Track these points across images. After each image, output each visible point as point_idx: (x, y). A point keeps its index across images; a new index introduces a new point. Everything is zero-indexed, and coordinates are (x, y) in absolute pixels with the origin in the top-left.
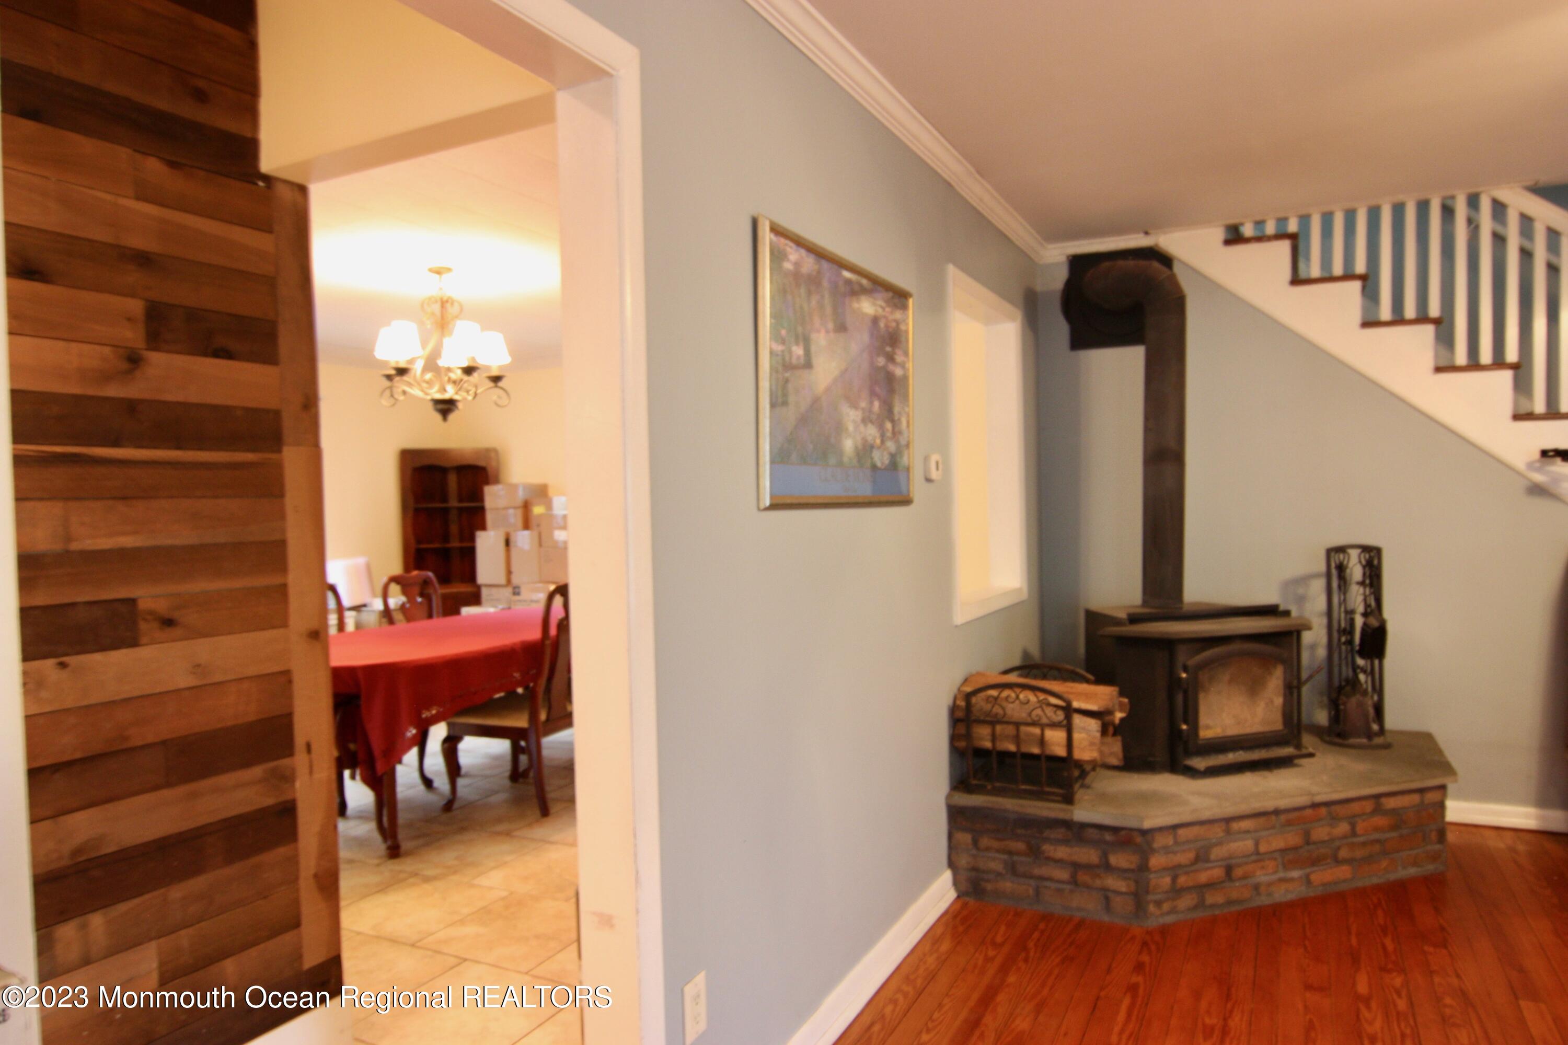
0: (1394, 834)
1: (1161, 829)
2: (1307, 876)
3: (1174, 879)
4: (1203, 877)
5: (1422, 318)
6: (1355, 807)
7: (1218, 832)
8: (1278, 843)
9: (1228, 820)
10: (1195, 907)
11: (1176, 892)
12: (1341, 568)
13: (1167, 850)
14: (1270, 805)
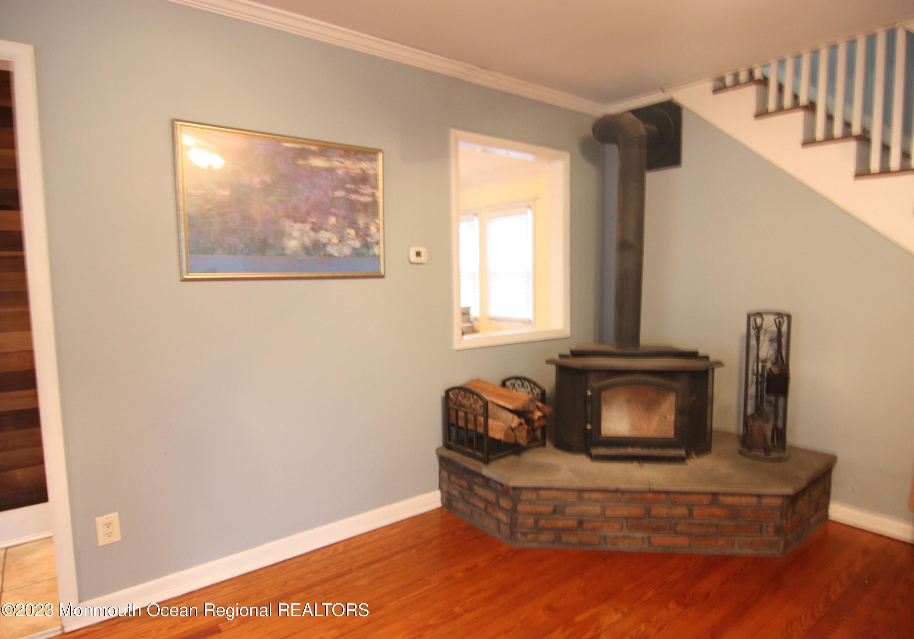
0: (731, 523)
1: (527, 489)
2: (649, 538)
3: (537, 521)
4: (560, 524)
5: (847, 135)
6: (694, 498)
7: (572, 497)
8: (622, 511)
9: (580, 491)
10: (554, 542)
11: (538, 529)
12: (758, 329)
13: (531, 502)
14: (612, 485)
